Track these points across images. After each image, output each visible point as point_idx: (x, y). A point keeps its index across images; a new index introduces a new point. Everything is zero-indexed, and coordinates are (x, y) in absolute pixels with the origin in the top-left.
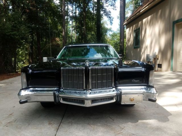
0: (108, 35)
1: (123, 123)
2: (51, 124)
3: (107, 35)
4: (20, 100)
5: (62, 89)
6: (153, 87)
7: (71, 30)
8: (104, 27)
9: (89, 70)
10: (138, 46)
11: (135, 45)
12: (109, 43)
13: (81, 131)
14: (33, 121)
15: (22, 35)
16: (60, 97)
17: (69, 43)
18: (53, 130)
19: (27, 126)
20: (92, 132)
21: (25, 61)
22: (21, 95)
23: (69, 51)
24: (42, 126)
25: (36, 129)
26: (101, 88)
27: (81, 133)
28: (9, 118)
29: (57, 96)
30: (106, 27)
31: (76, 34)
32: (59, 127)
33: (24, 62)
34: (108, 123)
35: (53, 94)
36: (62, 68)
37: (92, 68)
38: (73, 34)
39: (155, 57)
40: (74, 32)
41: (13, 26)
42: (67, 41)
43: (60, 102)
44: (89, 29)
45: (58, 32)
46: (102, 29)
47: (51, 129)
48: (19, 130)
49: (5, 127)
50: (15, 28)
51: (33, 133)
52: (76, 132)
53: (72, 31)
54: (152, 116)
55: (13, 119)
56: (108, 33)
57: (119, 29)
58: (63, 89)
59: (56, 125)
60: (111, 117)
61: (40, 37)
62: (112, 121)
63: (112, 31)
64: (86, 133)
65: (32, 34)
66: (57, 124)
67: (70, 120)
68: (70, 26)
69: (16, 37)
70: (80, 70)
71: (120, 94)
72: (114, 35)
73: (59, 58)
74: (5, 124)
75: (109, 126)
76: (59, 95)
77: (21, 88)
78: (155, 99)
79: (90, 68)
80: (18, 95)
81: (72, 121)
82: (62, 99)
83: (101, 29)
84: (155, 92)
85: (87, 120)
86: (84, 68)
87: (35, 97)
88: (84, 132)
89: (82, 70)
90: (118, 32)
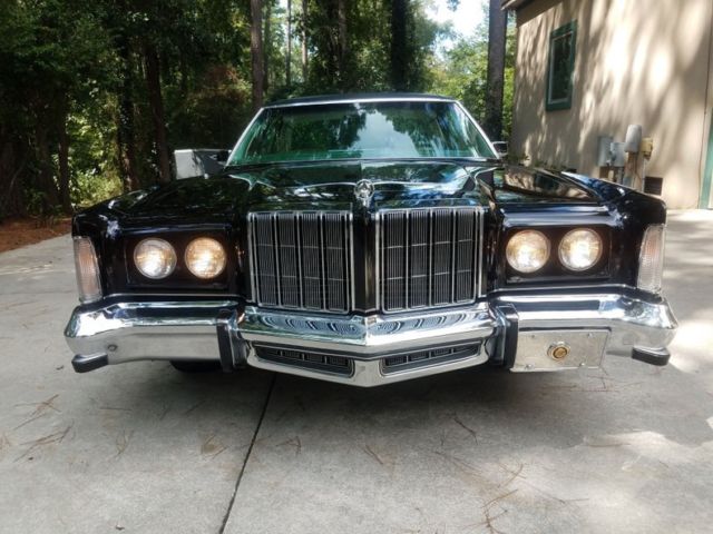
0: (439, 54)
1: (513, 449)
2: (212, 448)
3: (432, 53)
4: (77, 357)
5: (254, 308)
6: (655, 299)
7: (286, 32)
8: (422, 19)
9: (372, 223)
10: (566, 100)
11: (554, 97)
12: (440, 85)
13: (336, 483)
14: (136, 434)
15: (84, 57)
16: (247, 342)
17: (277, 87)
18: (219, 477)
19: (111, 456)
20: (383, 489)
21: (102, 165)
22: (80, 334)
23: (280, 126)
24: (173, 458)
25: (151, 471)
26: (427, 304)
27: (338, 493)
28: (41, 420)
29: (234, 338)
30: (428, 18)
31: (307, 47)
32: (245, 462)
33: (98, 169)
34: (450, 449)
35: (214, 330)
36: (251, 215)
37: (385, 216)
38: (294, 48)
39: (635, 150)
40: (296, 41)
41: (45, 21)
42: (270, 81)
43: (246, 361)
44: (361, 29)
45: (234, 41)
46: (414, 28)
47: (211, 472)
48: (79, 475)
49: (23, 460)
50: (51, 27)
51: (137, 493)
52: (318, 490)
53: (291, 37)
54: (636, 414)
55: (54, 424)
56: (438, 46)
57: (485, 27)
58: (260, 309)
59: (232, 456)
60: (460, 417)
61: (158, 65)
62: (466, 438)
63: (453, 36)
64: (360, 493)
65: (124, 54)
66: (237, 448)
67: (291, 433)
68: (280, 16)
69: (60, 68)
70: (334, 223)
71: (508, 328)
72: (461, 55)
73: (236, 158)
74: (24, 447)
75: (458, 460)
76: (240, 336)
77: (79, 304)
78: (662, 354)
79: (377, 216)
80: (65, 333)
81: (300, 436)
82: (253, 352)
83: (408, 27)
84: (666, 323)
85: (363, 432)
86: (351, 216)
87: (140, 340)
88: (349, 487)
89: (343, 223)
90: (480, 39)
